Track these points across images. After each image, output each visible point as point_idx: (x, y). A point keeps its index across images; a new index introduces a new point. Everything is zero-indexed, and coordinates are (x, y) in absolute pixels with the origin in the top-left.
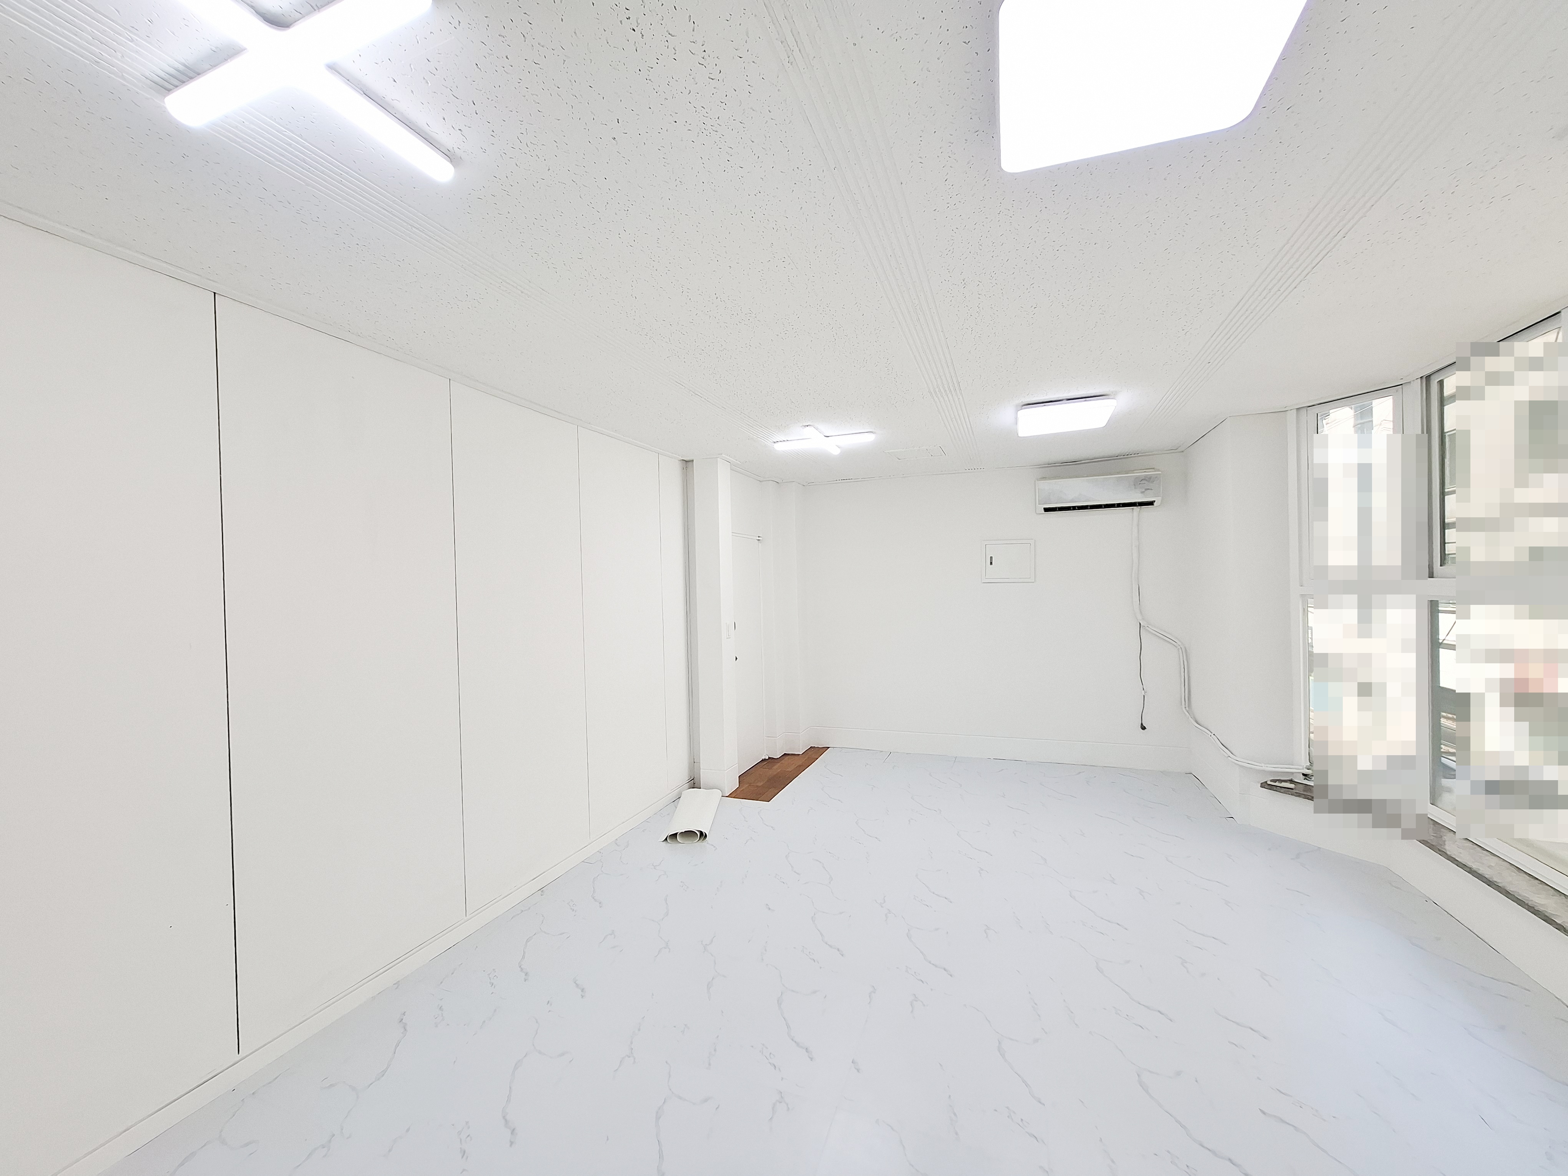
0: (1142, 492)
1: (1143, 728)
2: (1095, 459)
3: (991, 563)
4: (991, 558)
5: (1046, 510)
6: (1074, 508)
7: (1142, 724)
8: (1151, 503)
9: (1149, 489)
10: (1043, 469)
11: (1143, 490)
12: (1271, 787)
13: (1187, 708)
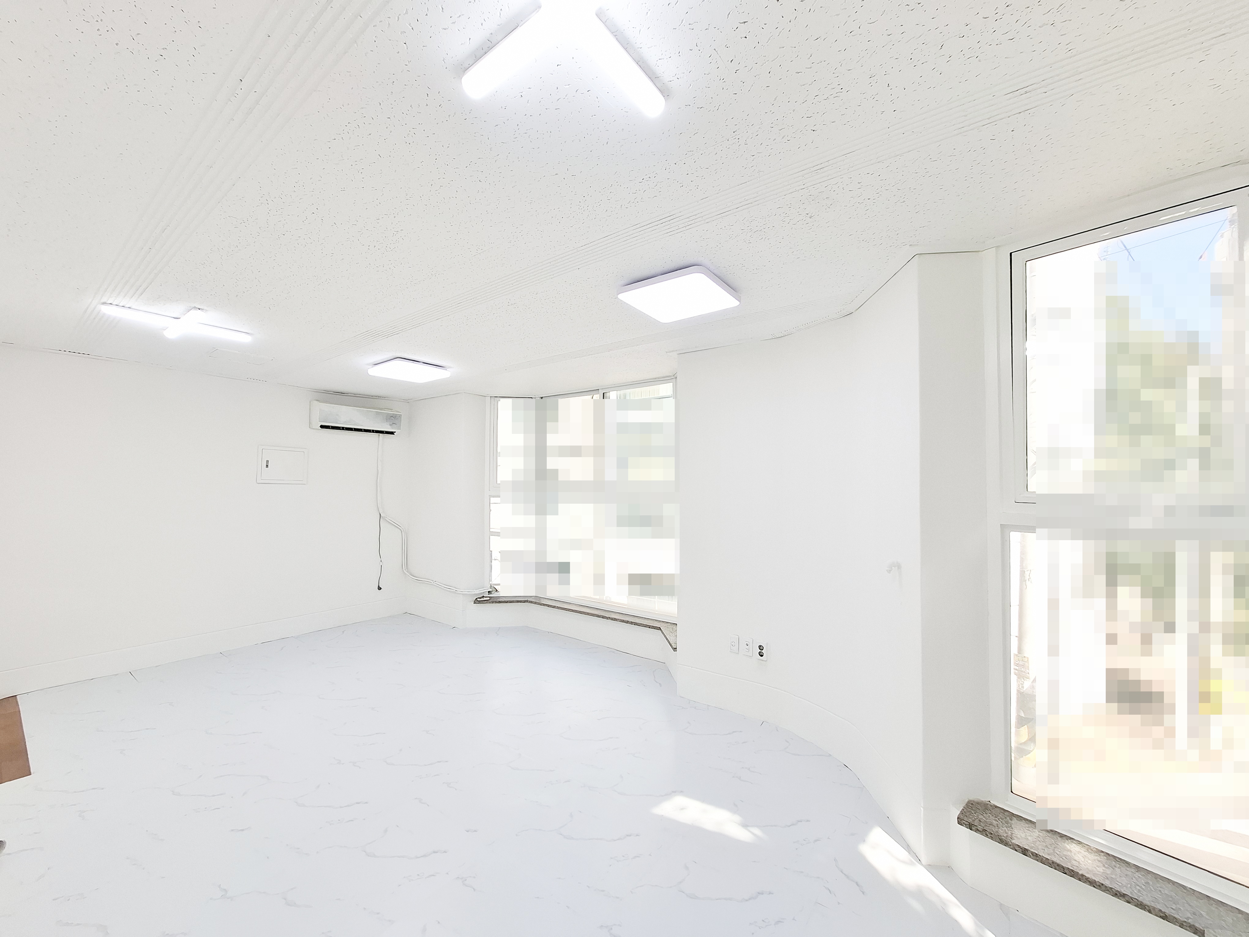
0: (390, 425)
1: (380, 588)
2: (360, 395)
3: (267, 466)
4: (268, 461)
5: (322, 427)
6: (343, 428)
7: (379, 586)
8: (392, 433)
9: (394, 423)
10: (318, 393)
11: (391, 424)
12: (480, 602)
13: (406, 570)
